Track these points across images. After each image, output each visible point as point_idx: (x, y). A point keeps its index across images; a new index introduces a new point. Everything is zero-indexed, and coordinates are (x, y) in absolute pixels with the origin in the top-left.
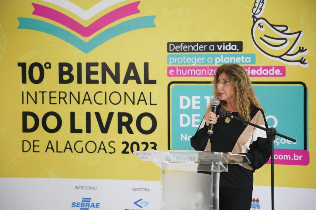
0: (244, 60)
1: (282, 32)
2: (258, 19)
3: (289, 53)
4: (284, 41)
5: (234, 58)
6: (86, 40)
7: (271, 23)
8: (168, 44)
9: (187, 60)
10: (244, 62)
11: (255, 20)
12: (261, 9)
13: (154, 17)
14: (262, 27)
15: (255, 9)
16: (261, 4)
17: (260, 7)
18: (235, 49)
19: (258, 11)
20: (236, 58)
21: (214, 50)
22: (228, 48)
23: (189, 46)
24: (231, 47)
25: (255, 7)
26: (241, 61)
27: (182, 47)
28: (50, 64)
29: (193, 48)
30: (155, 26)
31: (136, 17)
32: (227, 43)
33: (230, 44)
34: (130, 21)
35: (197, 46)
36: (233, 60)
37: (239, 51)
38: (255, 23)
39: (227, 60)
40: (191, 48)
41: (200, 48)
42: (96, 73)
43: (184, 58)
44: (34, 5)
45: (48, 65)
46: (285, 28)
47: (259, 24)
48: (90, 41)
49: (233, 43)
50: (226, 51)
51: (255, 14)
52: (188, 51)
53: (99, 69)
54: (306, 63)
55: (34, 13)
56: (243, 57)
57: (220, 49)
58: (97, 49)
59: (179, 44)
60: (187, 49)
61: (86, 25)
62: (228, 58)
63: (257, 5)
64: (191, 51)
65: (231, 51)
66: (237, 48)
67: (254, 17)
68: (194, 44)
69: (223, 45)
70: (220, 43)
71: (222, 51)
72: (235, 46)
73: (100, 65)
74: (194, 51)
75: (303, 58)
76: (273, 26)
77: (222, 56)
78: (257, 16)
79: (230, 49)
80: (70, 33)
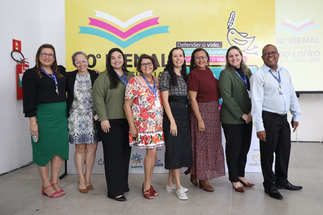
0: (223, 52)
1: (244, 37)
2: (231, 29)
3: (249, 49)
4: (246, 42)
5: (217, 52)
6: (124, 40)
7: (238, 32)
8: (177, 43)
9: (189, 52)
10: (223, 54)
11: (229, 30)
12: (232, 23)
13: (168, 27)
14: (233, 34)
15: (229, 24)
16: (232, 21)
17: (232, 22)
18: (218, 46)
19: (231, 24)
20: (218, 51)
21: (205, 46)
22: (214, 45)
23: (190, 44)
24: (215, 45)
25: (229, 22)
26: (221, 53)
27: (186, 45)
28: (100, 55)
29: (192, 45)
30: (169, 32)
31: (156, 27)
32: (213, 43)
33: (215, 43)
34: (152, 29)
35: (195, 44)
36: (216, 52)
37: (220, 47)
38: (229, 31)
39: (213, 52)
40: (191, 45)
41: (196, 45)
42: (130, 61)
43: (187, 51)
44: (90, 19)
45: (99, 56)
46: (246, 35)
47: (232, 32)
48: (127, 41)
49: (216, 43)
50: (212, 47)
51: (229, 26)
52: (189, 47)
53: (132, 58)
54: (258, 55)
55: (90, 24)
56: (222, 51)
57: (209, 46)
58: (131, 46)
59: (184, 43)
60: (189, 46)
61: (124, 31)
62: (214, 52)
63: (230, 21)
64: (191, 47)
65: (215, 47)
66: (219, 46)
67: (228, 28)
68: (193, 43)
69: (210, 44)
70: (209, 43)
71: (210, 47)
72: (218, 44)
73: (133, 56)
74: (193, 47)
75: (256, 52)
76: (239, 33)
77: (210, 50)
78: (231, 28)
79: (215, 46)
80: (113, 36)
